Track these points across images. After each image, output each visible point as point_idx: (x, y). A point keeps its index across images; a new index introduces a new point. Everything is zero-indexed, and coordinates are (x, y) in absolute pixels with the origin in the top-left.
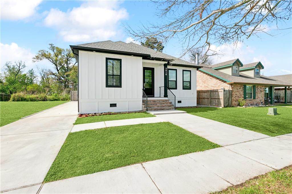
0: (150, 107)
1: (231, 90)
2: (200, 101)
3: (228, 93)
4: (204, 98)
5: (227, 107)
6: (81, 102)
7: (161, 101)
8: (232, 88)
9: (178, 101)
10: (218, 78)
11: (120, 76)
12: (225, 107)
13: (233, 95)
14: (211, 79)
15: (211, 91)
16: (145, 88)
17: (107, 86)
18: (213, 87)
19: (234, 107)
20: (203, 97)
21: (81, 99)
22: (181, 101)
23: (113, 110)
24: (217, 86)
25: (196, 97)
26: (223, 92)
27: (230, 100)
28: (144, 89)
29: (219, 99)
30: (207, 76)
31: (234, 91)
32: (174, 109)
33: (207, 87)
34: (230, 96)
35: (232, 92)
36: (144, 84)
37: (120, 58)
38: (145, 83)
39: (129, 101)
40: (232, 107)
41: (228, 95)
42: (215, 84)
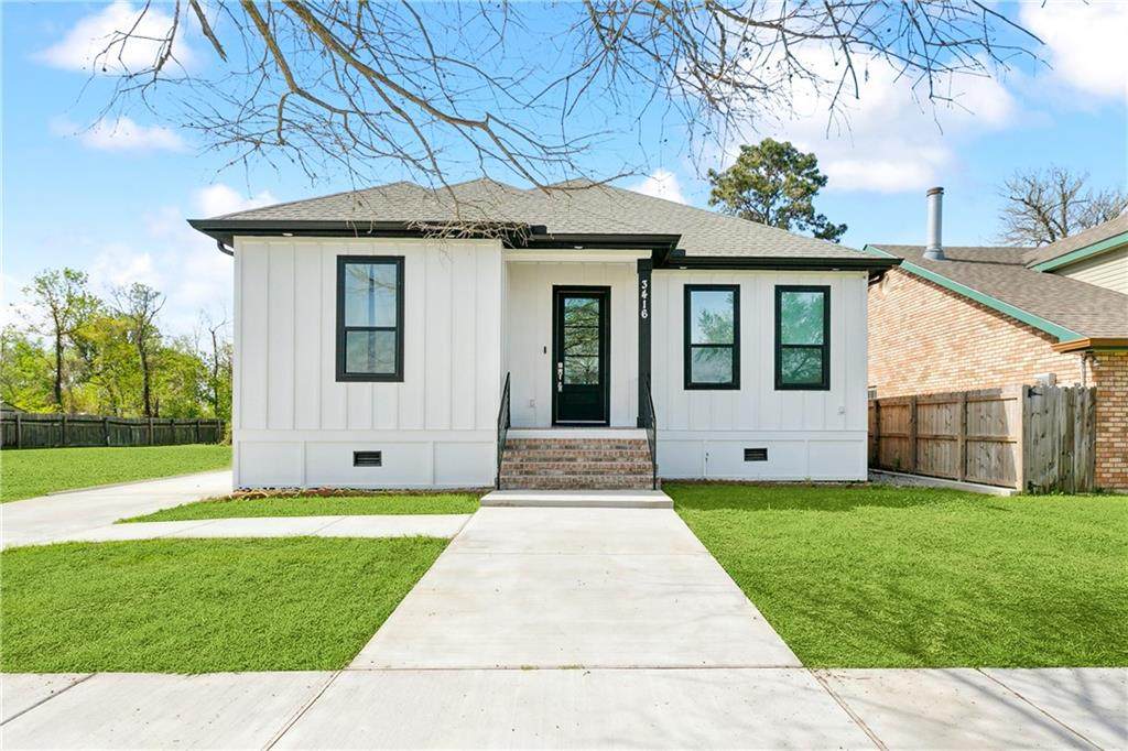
0: (527, 473)
1: (1090, 384)
2: (922, 457)
3: (1062, 405)
4: (936, 438)
5: (1048, 490)
6: (239, 443)
7: (605, 447)
8: (1098, 375)
9: (747, 451)
10: (1021, 324)
11: (399, 330)
12: (1030, 488)
13: (1106, 419)
14: (989, 325)
15: (967, 399)
16: (564, 386)
17: (343, 375)
18: (1001, 372)
19: (1112, 493)
20: (934, 433)
21: (241, 427)
22: (765, 451)
23: (366, 477)
24: (1019, 366)
25: (867, 429)
26: (1020, 398)
27: (1081, 448)
28: (560, 389)
29: (1003, 442)
30: (971, 310)
31: (1110, 394)
32: (651, 486)
33: (972, 374)
34: (1077, 427)
35: (1094, 402)
36: (560, 365)
37: (396, 254)
38: (562, 361)
39: (434, 443)
40: (1099, 491)
41: (1062, 418)
42: (1007, 359)
